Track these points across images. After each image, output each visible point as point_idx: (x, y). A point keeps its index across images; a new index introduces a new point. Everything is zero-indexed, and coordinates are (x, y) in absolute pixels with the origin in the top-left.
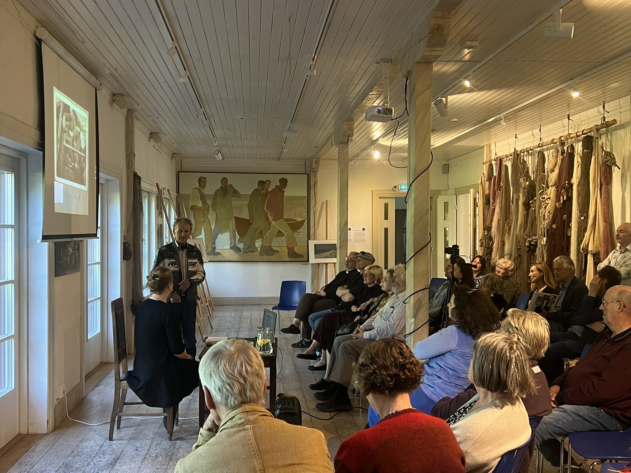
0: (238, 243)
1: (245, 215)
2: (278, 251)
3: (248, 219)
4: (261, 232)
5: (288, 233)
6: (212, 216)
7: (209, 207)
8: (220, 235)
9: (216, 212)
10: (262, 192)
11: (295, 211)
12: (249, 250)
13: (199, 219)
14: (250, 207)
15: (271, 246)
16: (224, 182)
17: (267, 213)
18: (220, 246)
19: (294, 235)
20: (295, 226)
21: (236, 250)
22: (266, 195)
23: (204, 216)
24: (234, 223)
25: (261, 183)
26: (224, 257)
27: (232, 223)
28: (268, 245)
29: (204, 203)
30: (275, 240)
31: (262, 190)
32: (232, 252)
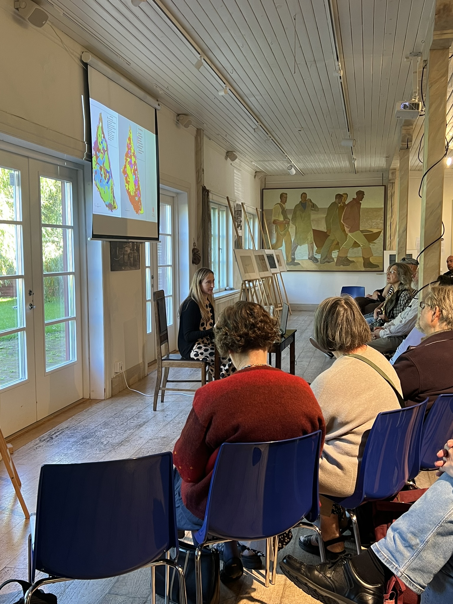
0: (316, 254)
1: (323, 228)
2: (353, 262)
3: (326, 231)
4: (338, 244)
5: (364, 244)
6: (292, 229)
7: (289, 221)
8: (299, 246)
9: (295, 226)
10: (339, 205)
11: (372, 222)
12: (326, 260)
13: (281, 233)
14: (327, 220)
15: (347, 257)
16: (303, 197)
17: (344, 225)
18: (299, 256)
19: (370, 246)
20: (371, 237)
21: (314, 260)
22: (343, 208)
23: (284, 230)
24: (312, 236)
25: (339, 196)
26: (302, 267)
27: (310, 236)
28: (344, 256)
29: (285, 217)
30: (350, 250)
31: (339, 203)
32: (310, 262)
